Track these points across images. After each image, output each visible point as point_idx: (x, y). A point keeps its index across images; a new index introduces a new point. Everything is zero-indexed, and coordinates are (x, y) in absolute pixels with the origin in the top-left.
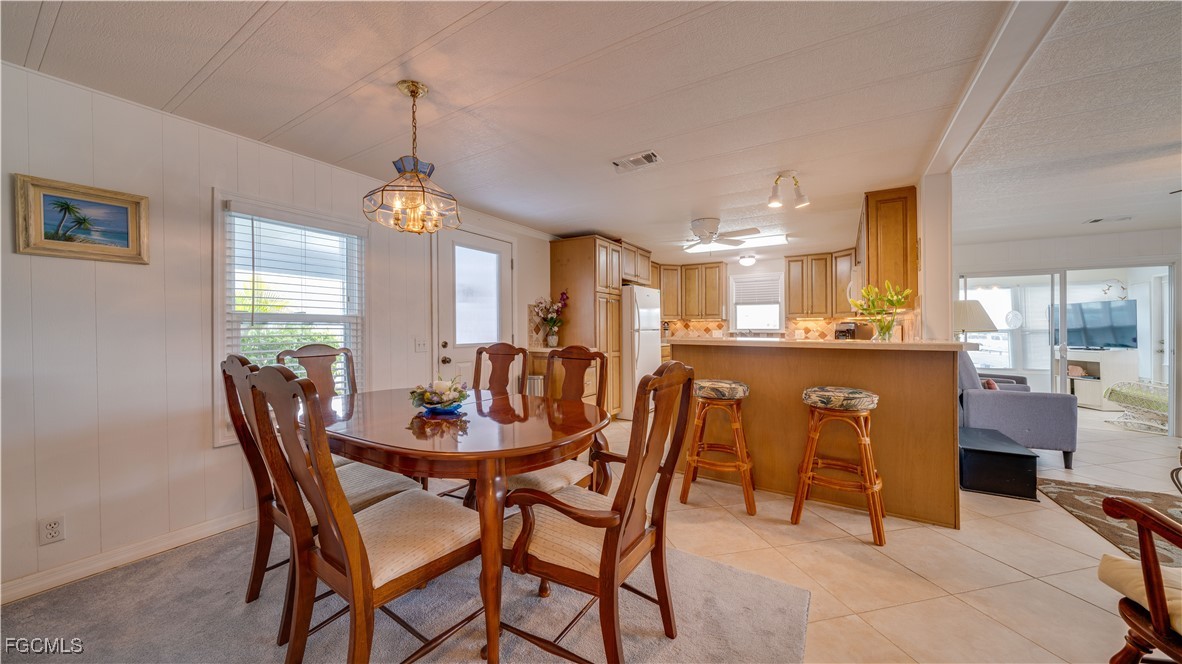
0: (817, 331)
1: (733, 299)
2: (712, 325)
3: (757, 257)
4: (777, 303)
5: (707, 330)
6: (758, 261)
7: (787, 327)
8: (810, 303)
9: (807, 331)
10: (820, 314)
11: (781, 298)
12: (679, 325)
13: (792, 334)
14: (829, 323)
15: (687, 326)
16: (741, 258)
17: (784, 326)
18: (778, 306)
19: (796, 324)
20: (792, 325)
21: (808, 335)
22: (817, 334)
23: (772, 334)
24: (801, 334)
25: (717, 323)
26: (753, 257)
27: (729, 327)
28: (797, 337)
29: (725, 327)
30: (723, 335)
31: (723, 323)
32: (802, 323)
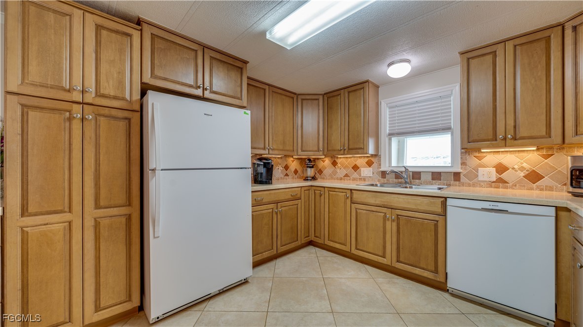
0: (522, 169)
1: (386, 127)
2: (361, 161)
4: (446, 129)
5: (356, 168)
7: (463, 164)
8: (511, 122)
9: (501, 169)
10: (530, 139)
11: (455, 120)
12: (327, 162)
13: (473, 175)
14: (547, 157)
15: (334, 164)
17: (460, 161)
18: (449, 135)
19: (480, 158)
20: (473, 161)
21: (504, 176)
22: (522, 174)
23: (440, 173)
24: (488, 173)
25: (366, 160)
26: (408, 61)
27: (380, 165)
28: (479, 180)
29: (375, 165)
30: (373, 173)
31: (373, 159)
32: (491, 158)
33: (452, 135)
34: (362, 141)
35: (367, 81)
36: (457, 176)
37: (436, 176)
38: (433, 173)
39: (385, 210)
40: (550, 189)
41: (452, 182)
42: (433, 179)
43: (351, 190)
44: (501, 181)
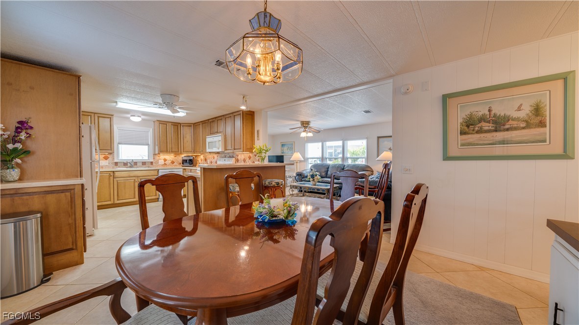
0: (170, 160)
1: (117, 140)
3: (143, 117)
4: (148, 145)
6: (143, 120)
7: (154, 158)
8: (171, 147)
9: (165, 160)
10: (172, 152)
11: (150, 141)
13: (157, 162)
14: (175, 157)
16: (132, 116)
17: (152, 158)
18: (147, 146)
19: (159, 157)
20: (157, 157)
23: (145, 162)
24: (161, 162)
25: (104, 156)
26: (140, 117)
27: (114, 159)
28: (160, 164)
29: (110, 159)
30: (109, 163)
31: (108, 156)
32: (163, 156)
33: (149, 147)
34: (110, 146)
35: (112, 115)
36: (152, 163)
37: (144, 163)
38: (142, 162)
39: (134, 178)
40: (176, 165)
41: (150, 166)
42: (143, 165)
43: (113, 172)
44: (165, 164)
